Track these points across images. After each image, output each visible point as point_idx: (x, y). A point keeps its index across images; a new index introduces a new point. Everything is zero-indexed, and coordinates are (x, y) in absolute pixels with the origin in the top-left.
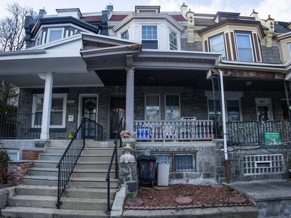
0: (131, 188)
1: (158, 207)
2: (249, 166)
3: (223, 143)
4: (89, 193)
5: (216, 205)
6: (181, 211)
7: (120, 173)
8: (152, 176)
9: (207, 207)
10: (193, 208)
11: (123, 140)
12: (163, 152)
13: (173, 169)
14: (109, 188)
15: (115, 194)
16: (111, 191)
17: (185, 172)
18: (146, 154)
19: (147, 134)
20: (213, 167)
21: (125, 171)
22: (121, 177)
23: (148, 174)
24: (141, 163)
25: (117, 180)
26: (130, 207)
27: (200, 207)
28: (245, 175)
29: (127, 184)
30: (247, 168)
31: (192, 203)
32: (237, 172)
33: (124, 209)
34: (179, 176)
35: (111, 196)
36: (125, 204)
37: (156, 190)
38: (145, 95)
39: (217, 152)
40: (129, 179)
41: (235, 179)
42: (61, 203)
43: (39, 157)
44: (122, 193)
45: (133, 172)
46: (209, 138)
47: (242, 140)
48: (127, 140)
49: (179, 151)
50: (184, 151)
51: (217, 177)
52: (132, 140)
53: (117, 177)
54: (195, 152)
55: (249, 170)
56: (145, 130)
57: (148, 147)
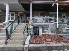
0: (31, 36)
1: (41, 43)
2: (64, 30)
3: (57, 23)
4: (18, 38)
5: (60, 42)
6: (49, 44)
7: (28, 31)
8: (37, 32)
9: (58, 43)
10: (52, 43)
11: (29, 22)
12: (40, 25)
13: (43, 30)
14: (24, 36)
15: (26, 38)
16: (25, 37)
17: (46, 31)
18: (35, 26)
19: (36, 21)
20: (54, 30)
21: (30, 30)
22: (28, 32)
23: (36, 31)
24: (34, 28)
25: (27, 33)
26: (31, 43)
27: (55, 43)
28: (63, 32)
29: (30, 34)
30: (63, 30)
31: (51, 41)
32: (61, 31)
33: (29, 44)
34: (45, 32)
35: (25, 39)
36: (30, 42)
37: (39, 36)
38: (35, 13)
39: (55, 26)
40: (31, 33)
41: (60, 33)
42: (7, 42)
43: (4, 27)
44: (29, 38)
45: (32, 31)
46: (52, 22)
47: (62, 23)
48: (30, 22)
49: (44, 25)
50: (46, 25)
51: (55, 32)
52: (32, 22)
53: (27, 32)
54: (49, 26)
55: (64, 31)
56: (35, 20)
57: (36, 24)
